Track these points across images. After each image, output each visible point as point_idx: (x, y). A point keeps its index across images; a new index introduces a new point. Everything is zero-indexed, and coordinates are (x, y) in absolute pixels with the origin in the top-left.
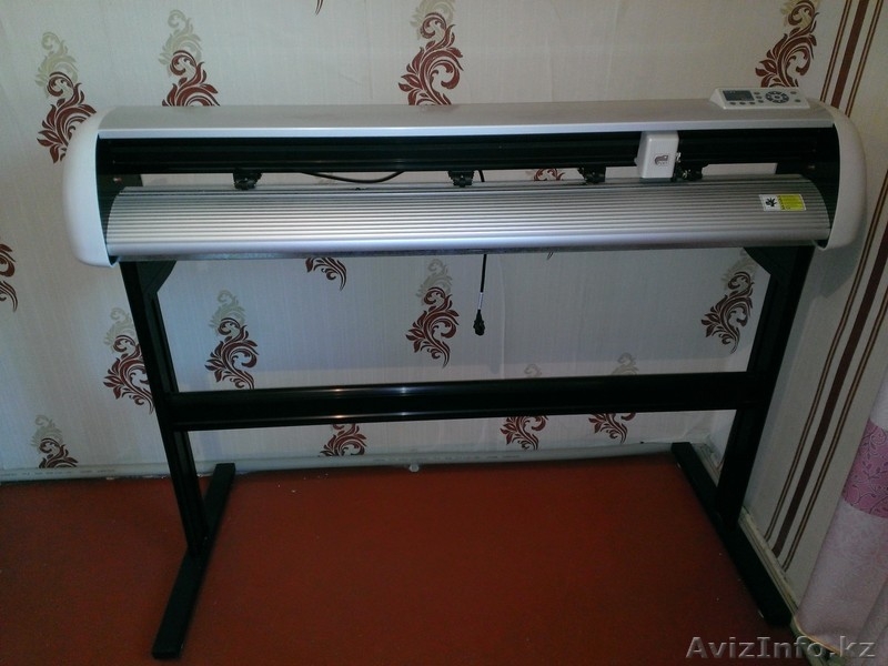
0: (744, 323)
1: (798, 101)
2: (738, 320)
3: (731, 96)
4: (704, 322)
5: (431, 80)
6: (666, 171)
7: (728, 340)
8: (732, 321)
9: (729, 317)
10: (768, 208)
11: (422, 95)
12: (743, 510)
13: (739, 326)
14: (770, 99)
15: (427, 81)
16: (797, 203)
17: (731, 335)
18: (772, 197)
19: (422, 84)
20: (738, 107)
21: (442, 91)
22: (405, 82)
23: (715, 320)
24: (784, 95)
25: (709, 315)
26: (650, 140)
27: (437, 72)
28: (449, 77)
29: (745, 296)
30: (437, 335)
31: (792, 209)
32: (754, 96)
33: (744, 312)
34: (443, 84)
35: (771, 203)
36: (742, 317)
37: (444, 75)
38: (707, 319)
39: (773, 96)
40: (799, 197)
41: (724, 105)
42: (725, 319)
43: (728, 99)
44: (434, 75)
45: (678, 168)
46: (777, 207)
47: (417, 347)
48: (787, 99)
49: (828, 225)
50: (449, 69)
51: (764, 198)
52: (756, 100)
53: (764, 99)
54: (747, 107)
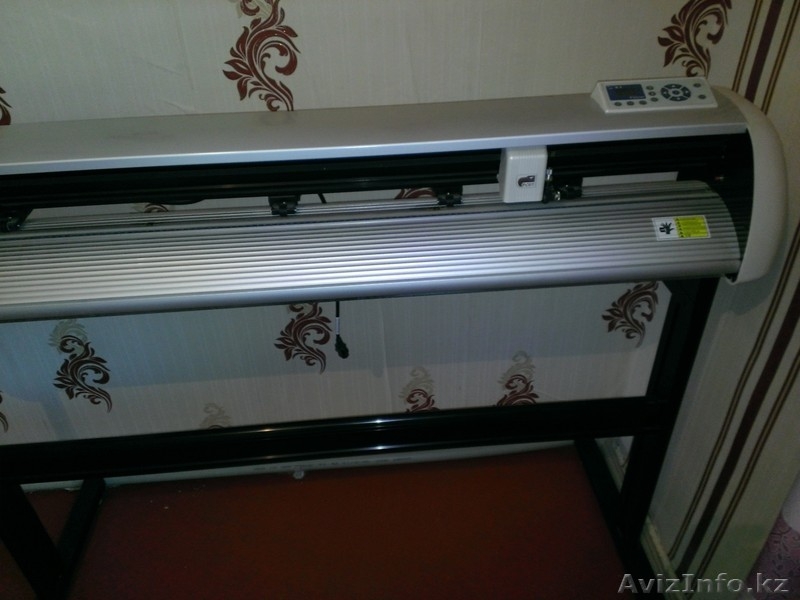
0: (649, 318)
1: (702, 97)
2: (643, 314)
3: (617, 93)
4: (605, 318)
5: (263, 65)
6: (534, 193)
7: (632, 335)
8: (637, 316)
9: (633, 311)
10: (663, 236)
11: (254, 83)
12: (648, 520)
13: (643, 320)
14: (667, 96)
15: (257, 67)
16: (699, 228)
17: (635, 329)
18: (670, 221)
19: (252, 71)
20: (625, 109)
21: (279, 78)
22: (230, 69)
23: (618, 315)
24: (685, 89)
25: (610, 311)
26: (511, 158)
27: (268, 55)
28: (284, 61)
29: (650, 290)
30: (310, 342)
31: (693, 236)
32: (646, 92)
33: (650, 307)
34: (278, 70)
35: (667, 229)
36: (648, 311)
37: (276, 59)
38: (608, 314)
39: (670, 92)
40: (702, 220)
41: (609, 108)
42: (628, 313)
43: (612, 98)
44: (266, 59)
45: (549, 189)
46: (674, 234)
47: (288, 355)
48: (689, 95)
49: (738, 256)
50: (283, 51)
51: (658, 222)
52: (648, 98)
53: (659, 96)
54: (637, 108)
